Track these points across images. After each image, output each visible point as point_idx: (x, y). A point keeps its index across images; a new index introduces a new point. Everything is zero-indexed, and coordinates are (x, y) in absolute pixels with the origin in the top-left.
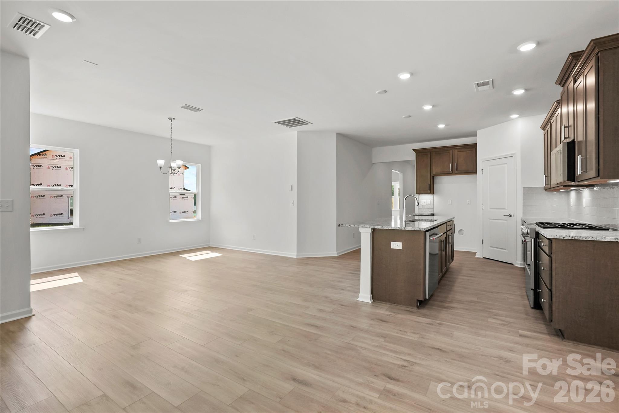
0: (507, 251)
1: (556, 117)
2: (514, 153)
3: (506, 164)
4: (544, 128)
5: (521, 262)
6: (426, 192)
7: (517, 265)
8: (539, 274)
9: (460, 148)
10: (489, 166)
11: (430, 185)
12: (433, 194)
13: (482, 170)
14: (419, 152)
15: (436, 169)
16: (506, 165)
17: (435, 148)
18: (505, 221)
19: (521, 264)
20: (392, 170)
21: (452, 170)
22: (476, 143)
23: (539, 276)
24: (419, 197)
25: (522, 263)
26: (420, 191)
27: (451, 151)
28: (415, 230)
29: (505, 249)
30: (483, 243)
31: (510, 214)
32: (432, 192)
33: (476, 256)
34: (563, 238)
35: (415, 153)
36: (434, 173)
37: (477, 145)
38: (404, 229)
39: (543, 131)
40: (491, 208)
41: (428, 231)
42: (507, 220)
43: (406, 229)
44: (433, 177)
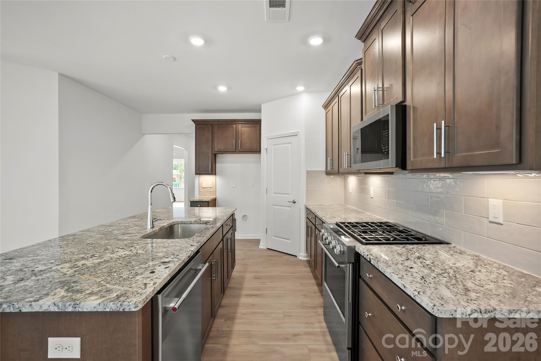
0: (290, 241)
1: (350, 86)
2: (298, 131)
3: (291, 143)
4: (326, 106)
5: (304, 254)
6: (206, 173)
7: (300, 258)
8: (359, 323)
9: (244, 123)
10: (273, 145)
11: (212, 164)
12: (216, 175)
13: (266, 149)
14: (198, 123)
15: (218, 146)
16: (290, 145)
17: (218, 121)
18: (289, 208)
19: (304, 257)
20: (174, 146)
21: (236, 148)
22: (260, 119)
23: (361, 328)
24: (200, 177)
25: (306, 255)
26: (199, 172)
27: (235, 125)
28: (108, 310)
29: (288, 239)
30: (266, 233)
31: (294, 200)
32: (213, 172)
33: (260, 247)
34: (468, 317)
35: (195, 125)
36: (216, 150)
37: (261, 121)
38: (74, 310)
39: (324, 109)
40: (275, 193)
41: (159, 292)
42: (290, 207)
43: (80, 310)
44: (215, 155)
